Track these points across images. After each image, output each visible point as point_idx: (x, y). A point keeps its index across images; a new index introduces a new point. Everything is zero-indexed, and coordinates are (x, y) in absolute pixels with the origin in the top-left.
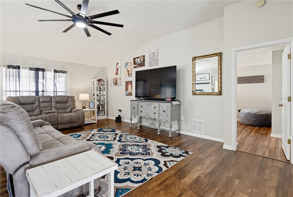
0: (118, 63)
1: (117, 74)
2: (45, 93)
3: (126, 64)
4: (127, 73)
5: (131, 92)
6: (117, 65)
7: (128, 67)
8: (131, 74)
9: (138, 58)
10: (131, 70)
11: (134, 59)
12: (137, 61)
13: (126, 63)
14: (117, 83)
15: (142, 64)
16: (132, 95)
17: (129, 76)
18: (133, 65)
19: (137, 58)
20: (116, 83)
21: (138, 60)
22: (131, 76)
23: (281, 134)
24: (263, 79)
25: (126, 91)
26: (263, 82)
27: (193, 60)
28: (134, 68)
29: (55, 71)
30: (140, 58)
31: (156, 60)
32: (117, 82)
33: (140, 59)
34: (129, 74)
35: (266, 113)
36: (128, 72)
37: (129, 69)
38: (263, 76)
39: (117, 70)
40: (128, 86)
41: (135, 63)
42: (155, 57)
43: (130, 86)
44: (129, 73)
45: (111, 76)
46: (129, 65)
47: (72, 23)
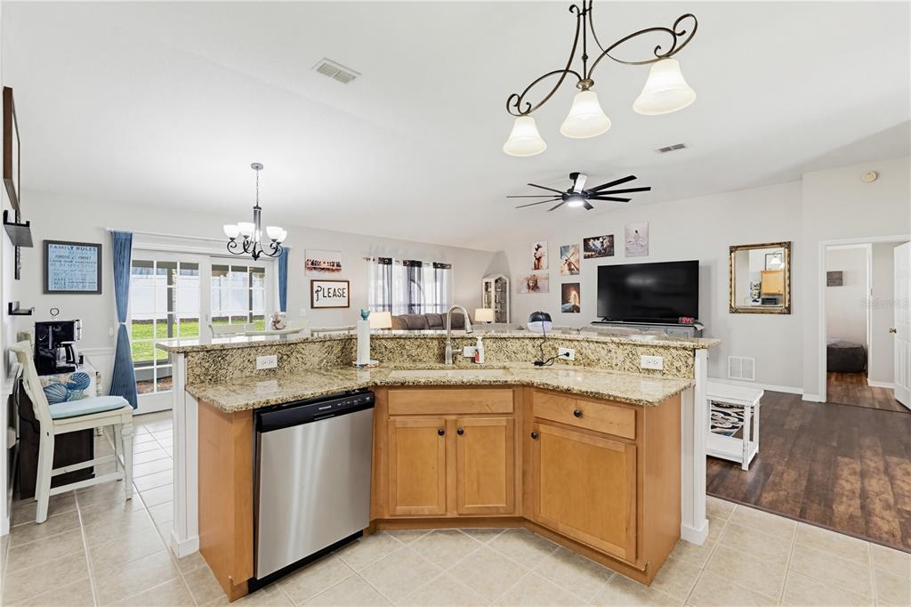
0: (539, 247)
1: (537, 267)
2: (422, 308)
3: (564, 250)
4: (566, 267)
5: (577, 304)
6: (537, 250)
7: (569, 255)
8: (578, 270)
9: (598, 238)
10: (578, 261)
11: (586, 241)
12: (594, 245)
13: (564, 247)
14: (538, 288)
15: (608, 251)
16: (579, 312)
17: (572, 274)
18: (582, 253)
19: (594, 239)
20: (534, 286)
21: (598, 243)
22: (576, 274)
23: (893, 381)
24: (841, 279)
25: (563, 304)
26: (841, 284)
27: (731, 252)
28: (585, 257)
29: (435, 265)
30: (601, 240)
31: (642, 246)
32: (536, 284)
33: (602, 242)
34: (570, 269)
35: (852, 346)
36: (569, 264)
37: (572, 260)
38: (841, 272)
39: (539, 259)
40: (570, 295)
41: (587, 248)
42: (639, 241)
43: (574, 293)
44: (573, 267)
45: (520, 271)
46: (572, 251)
47: (562, 201)
